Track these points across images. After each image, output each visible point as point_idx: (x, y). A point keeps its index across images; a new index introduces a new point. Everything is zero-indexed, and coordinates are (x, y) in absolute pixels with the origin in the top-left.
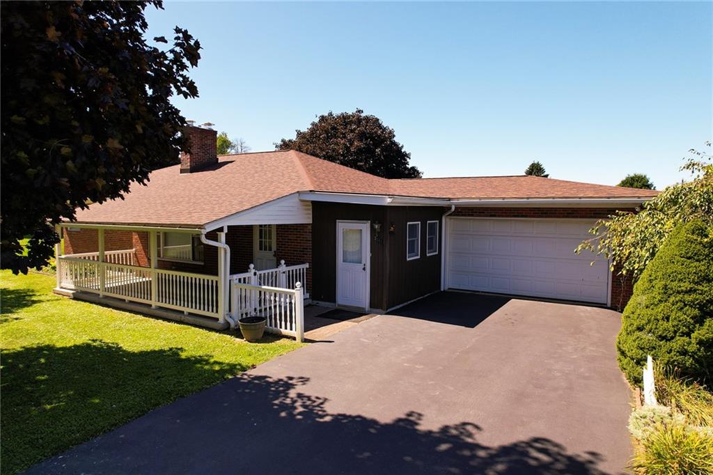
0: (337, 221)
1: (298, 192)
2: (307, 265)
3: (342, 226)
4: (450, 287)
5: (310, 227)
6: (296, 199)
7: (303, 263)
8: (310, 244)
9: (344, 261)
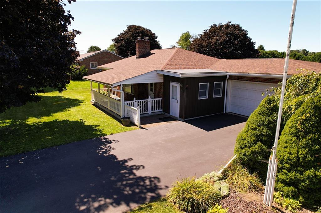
0: (170, 82)
1: (156, 70)
2: (162, 99)
3: (172, 84)
4: (230, 111)
5: (163, 84)
6: (155, 73)
7: (161, 97)
8: (163, 90)
9: (172, 98)
